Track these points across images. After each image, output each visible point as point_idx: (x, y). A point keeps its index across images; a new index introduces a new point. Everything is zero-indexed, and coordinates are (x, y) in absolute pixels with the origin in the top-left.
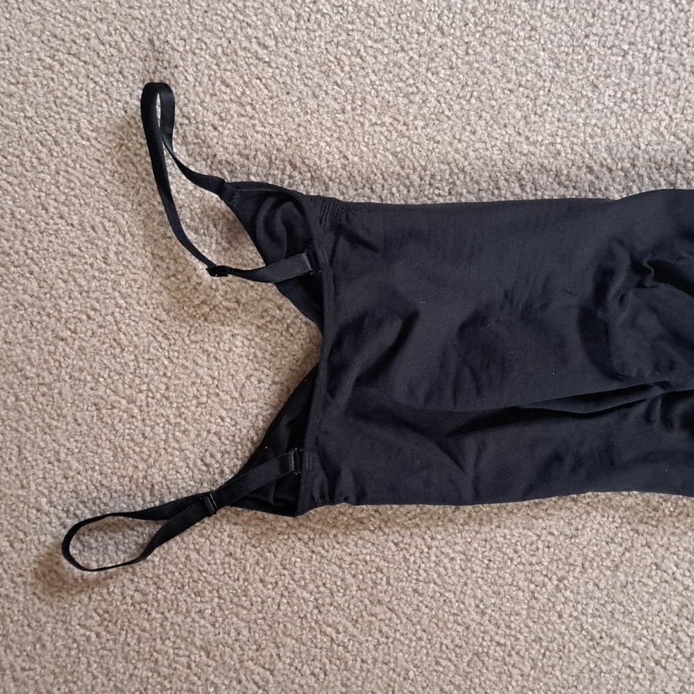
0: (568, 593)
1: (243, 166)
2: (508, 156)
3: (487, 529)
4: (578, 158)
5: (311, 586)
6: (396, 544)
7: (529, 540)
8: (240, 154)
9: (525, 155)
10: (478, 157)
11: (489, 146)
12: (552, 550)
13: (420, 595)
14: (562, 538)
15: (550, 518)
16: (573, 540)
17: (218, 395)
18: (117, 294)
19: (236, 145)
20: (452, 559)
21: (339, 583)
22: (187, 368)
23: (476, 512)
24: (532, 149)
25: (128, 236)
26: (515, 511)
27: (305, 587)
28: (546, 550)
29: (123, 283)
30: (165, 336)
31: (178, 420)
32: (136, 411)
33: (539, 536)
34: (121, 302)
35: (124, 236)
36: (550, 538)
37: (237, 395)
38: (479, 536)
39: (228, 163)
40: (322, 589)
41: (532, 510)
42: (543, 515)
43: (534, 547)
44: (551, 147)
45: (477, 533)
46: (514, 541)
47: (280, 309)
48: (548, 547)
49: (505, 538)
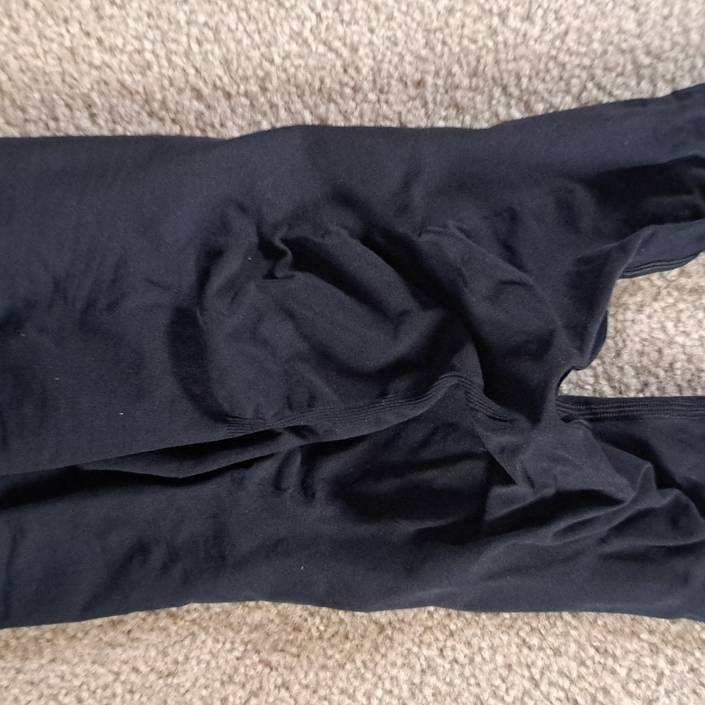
3: (34, 665)
4: (178, 75)
10: (24, 68)
12: (137, 696)
15: (135, 644)
16: (170, 680)
23: (18, 639)
24: (107, 58)
26: (80, 635)
28: (128, 696)
36: (133, 677)
38: (21, 677)
41: (106, 634)
43: (108, 692)
45: (18, 671)
46: (77, 683)
48: (131, 692)
49: (62, 678)
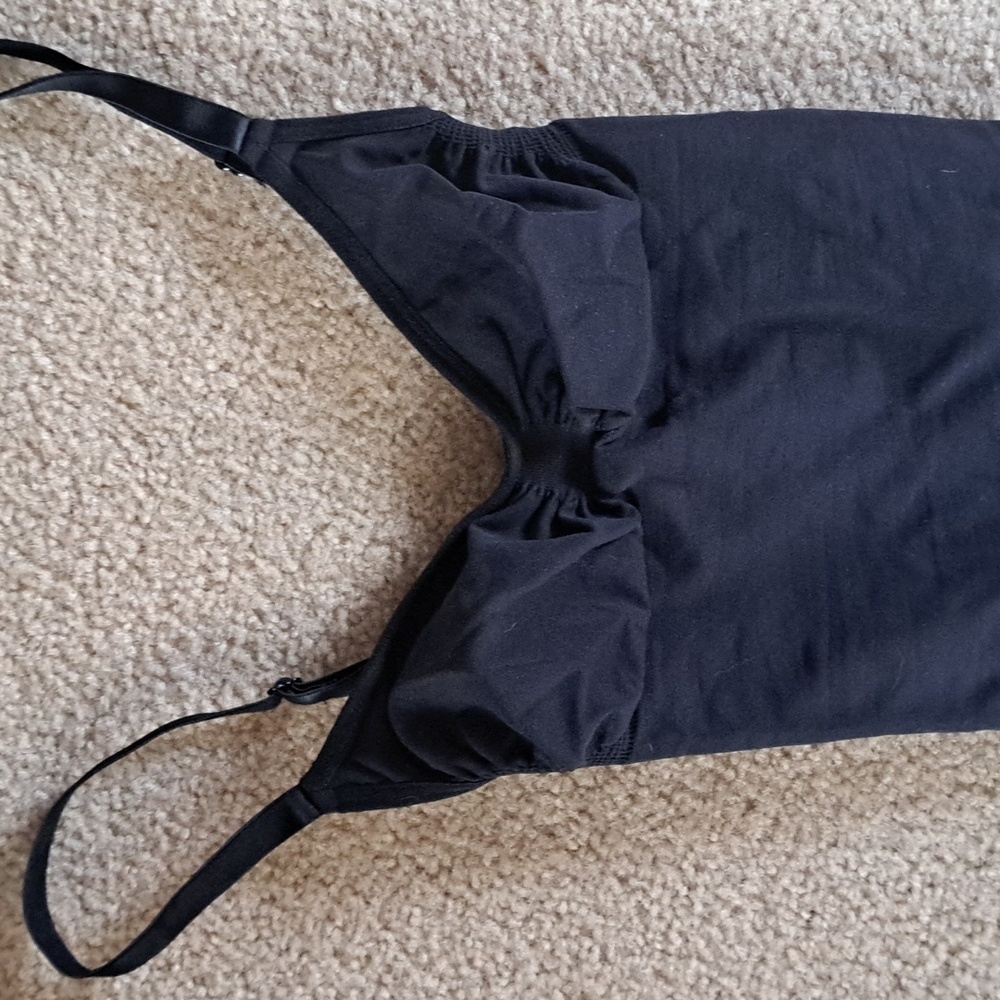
0: (967, 979)
1: (318, 78)
2: (884, 82)
5: (442, 965)
6: (623, 881)
7: (894, 873)
8: (312, 50)
9: (919, 81)
11: (845, 58)
13: (667, 981)
14: (960, 867)
17: (252, 565)
18: (35, 344)
19: (305, 32)
20: (737, 910)
21: (501, 957)
22: (184, 506)
25: (61, 219)
27: (428, 967)
29: (48, 320)
30: (140, 438)
31: (166, 616)
32: (73, 595)
33: (914, 865)
34: (44, 361)
35: (52, 220)
37: (293, 567)
39: (287, 70)
40: (465, 970)
42: (923, 819)
44: (972, 67)
47: (391, 388)
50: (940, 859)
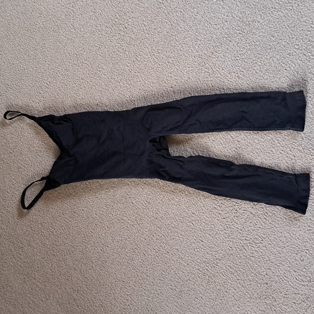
0: (114, 210)
1: (44, 112)
3: (97, 195)
4: (111, 107)
5: (62, 209)
6: (78, 199)
8: (44, 109)
9: (101, 107)
11: (93, 105)
13: (84, 211)
17: (41, 165)
18: (21, 142)
19: (43, 107)
20: (90, 202)
21: (67, 208)
22: (35, 159)
25: (23, 129)
27: (60, 209)
28: (109, 199)
29: (22, 140)
30: (31, 152)
31: (34, 171)
32: (26, 169)
34: (22, 144)
35: (22, 129)
37: (45, 165)
39: (41, 111)
40: (64, 210)
42: (108, 191)
43: (107, 199)
45: (95, 196)
46: (102, 198)
47: (53, 145)
50: (110, 196)
